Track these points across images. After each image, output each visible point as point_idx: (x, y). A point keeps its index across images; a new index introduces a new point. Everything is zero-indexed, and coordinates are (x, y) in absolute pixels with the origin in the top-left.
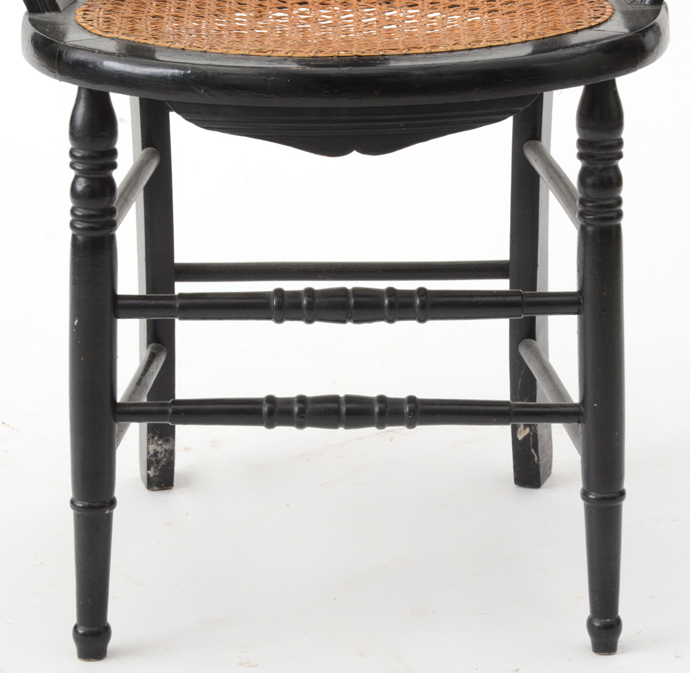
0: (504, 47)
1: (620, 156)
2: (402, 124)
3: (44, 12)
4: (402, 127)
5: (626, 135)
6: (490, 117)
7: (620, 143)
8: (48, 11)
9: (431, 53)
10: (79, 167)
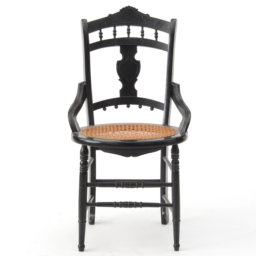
1: (179, 158)
2: (139, 152)
7: (179, 156)
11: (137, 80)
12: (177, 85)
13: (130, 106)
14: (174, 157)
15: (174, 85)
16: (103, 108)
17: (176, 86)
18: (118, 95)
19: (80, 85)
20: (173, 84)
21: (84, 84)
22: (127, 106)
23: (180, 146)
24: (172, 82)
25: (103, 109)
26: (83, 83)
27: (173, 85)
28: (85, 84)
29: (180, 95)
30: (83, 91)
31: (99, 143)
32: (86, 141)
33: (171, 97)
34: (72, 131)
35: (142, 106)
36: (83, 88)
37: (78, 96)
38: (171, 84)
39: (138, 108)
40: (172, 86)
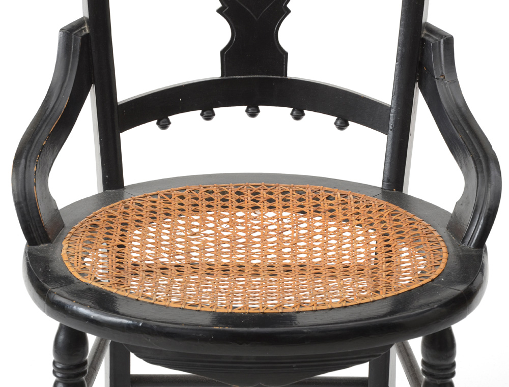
0: (369, 304)
1: (453, 374)
2: (294, 365)
3: (40, 244)
4: (295, 368)
5: (458, 359)
6: (359, 360)
7: (453, 365)
8: (43, 243)
9: (317, 310)
10: (59, 375)
11: (289, 11)
12: (442, 41)
13: (258, 111)
14: (435, 372)
15: (431, 40)
16: (156, 121)
17: (440, 42)
18: (213, 71)
19: (69, 33)
20: (425, 32)
21: (84, 33)
22: (247, 111)
23: (460, 329)
24: (423, 21)
25: (158, 124)
26: (79, 24)
27: (427, 38)
28: (88, 31)
29: (455, 82)
30: (77, 60)
31: (129, 325)
32: (75, 308)
33: (417, 85)
34: (25, 241)
35: (305, 111)
36: (78, 47)
37: (60, 83)
38: (420, 34)
39: (291, 117)
40: (423, 40)
